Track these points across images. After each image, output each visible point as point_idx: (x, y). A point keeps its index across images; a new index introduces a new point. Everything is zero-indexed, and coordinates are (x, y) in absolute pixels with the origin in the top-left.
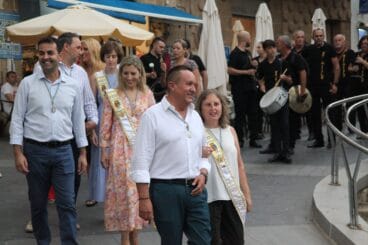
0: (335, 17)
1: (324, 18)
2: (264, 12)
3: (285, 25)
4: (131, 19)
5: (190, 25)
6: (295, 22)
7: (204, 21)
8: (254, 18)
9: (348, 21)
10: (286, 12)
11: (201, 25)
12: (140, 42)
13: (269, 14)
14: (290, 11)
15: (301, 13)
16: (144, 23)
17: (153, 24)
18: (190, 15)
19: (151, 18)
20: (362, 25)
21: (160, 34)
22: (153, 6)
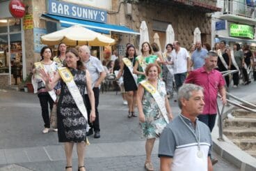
0: (204, 32)
1: (200, 33)
2: (170, 29)
3: (179, 36)
4: (102, 32)
5: (132, 35)
6: (184, 34)
7: (141, 34)
8: (165, 32)
9: (210, 34)
10: (180, 29)
11: (139, 36)
12: (107, 44)
13: (173, 30)
14: (182, 28)
15: (187, 29)
16: (109, 34)
17: (114, 35)
18: (132, 30)
19: (112, 32)
20: (217, 36)
21: (117, 40)
22: (113, 26)
